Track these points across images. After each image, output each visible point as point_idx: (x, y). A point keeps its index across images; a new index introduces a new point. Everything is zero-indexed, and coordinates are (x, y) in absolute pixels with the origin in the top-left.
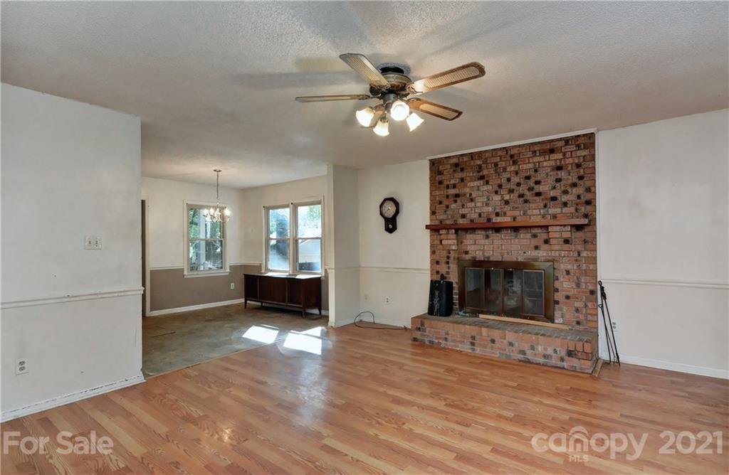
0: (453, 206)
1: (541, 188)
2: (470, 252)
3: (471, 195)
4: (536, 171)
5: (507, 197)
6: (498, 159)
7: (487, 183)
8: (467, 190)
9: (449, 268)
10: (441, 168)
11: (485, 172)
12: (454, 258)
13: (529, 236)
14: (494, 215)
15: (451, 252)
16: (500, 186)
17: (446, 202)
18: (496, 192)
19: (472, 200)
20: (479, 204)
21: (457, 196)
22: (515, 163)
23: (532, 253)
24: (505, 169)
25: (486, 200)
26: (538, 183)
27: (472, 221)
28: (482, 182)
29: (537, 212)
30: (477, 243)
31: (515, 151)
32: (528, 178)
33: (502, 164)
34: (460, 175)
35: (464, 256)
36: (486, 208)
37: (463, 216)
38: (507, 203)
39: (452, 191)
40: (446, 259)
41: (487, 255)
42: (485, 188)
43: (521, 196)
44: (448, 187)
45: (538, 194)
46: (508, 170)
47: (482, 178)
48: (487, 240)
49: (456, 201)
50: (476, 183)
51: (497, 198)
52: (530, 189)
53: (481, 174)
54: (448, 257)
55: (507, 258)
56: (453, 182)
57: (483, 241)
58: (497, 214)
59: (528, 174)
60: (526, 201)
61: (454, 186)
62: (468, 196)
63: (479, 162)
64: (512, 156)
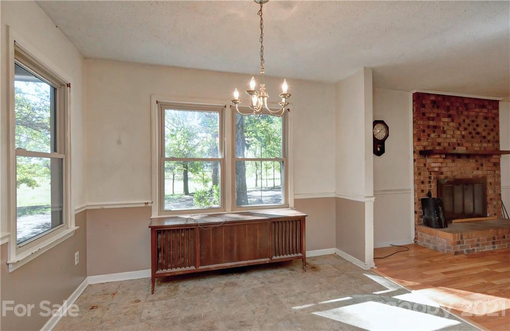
0: (433, 135)
1: (479, 129)
2: (444, 173)
3: (443, 128)
4: (477, 118)
5: (463, 133)
6: (458, 105)
7: (453, 121)
8: (441, 124)
9: (431, 186)
10: (424, 102)
11: (451, 112)
12: (434, 178)
13: (474, 161)
14: (457, 145)
15: (432, 173)
16: (460, 125)
17: (427, 131)
18: (458, 129)
19: (444, 132)
20: (448, 136)
21: (435, 127)
22: (467, 110)
23: (476, 173)
24: (462, 112)
25: (452, 133)
26: (477, 125)
27: (445, 148)
28: (449, 119)
29: (477, 145)
30: (448, 166)
31: (466, 101)
32: (473, 121)
33: (460, 109)
34: (436, 111)
35: (440, 176)
36: (453, 139)
37: (439, 144)
38: (463, 137)
39: (432, 123)
40: (428, 180)
41: (454, 174)
42: (452, 124)
43: (470, 133)
44: (429, 119)
45: (478, 133)
46: (464, 113)
47: (449, 116)
48: (453, 164)
49: (434, 132)
50: (446, 120)
51: (458, 133)
52: (474, 129)
53: (449, 113)
54: (430, 178)
55: (465, 176)
56: (432, 115)
57: (451, 164)
58: (459, 145)
59: (473, 119)
60: (473, 137)
61: (433, 119)
62: (442, 128)
63: (448, 104)
64: (466, 104)
